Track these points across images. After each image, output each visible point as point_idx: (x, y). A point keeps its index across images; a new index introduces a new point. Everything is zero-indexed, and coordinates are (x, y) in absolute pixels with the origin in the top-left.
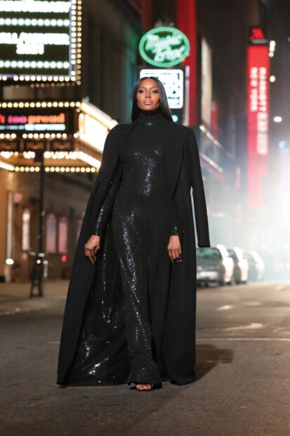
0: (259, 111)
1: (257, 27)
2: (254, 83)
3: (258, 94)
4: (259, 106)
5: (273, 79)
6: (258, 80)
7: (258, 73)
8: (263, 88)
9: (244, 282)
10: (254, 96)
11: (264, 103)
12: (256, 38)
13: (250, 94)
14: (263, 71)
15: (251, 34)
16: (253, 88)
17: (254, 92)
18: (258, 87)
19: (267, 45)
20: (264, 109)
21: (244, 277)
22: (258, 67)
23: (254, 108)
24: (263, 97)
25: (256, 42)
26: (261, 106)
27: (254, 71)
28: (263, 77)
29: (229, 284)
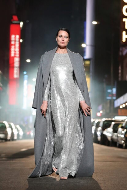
0: (15, 57)
1: (15, 15)
2: (13, 43)
3: (15, 48)
4: (15, 54)
5: (21, 41)
6: (15, 41)
7: (15, 37)
8: (17, 45)
9: (15, 140)
10: (12, 49)
11: (18, 53)
12: (14, 20)
13: (11, 48)
14: (18, 37)
15: (12, 18)
16: (12, 45)
17: (13, 47)
18: (15, 45)
19: (19, 24)
20: (17, 55)
21: (15, 138)
22: (15, 34)
23: (12, 55)
24: (17, 50)
25: (14, 22)
26: (16, 54)
27: (13, 37)
28: (17, 40)
29: (9, 140)
